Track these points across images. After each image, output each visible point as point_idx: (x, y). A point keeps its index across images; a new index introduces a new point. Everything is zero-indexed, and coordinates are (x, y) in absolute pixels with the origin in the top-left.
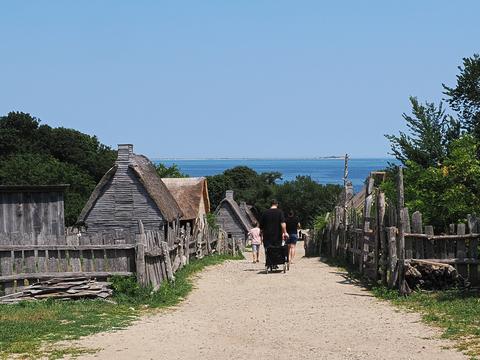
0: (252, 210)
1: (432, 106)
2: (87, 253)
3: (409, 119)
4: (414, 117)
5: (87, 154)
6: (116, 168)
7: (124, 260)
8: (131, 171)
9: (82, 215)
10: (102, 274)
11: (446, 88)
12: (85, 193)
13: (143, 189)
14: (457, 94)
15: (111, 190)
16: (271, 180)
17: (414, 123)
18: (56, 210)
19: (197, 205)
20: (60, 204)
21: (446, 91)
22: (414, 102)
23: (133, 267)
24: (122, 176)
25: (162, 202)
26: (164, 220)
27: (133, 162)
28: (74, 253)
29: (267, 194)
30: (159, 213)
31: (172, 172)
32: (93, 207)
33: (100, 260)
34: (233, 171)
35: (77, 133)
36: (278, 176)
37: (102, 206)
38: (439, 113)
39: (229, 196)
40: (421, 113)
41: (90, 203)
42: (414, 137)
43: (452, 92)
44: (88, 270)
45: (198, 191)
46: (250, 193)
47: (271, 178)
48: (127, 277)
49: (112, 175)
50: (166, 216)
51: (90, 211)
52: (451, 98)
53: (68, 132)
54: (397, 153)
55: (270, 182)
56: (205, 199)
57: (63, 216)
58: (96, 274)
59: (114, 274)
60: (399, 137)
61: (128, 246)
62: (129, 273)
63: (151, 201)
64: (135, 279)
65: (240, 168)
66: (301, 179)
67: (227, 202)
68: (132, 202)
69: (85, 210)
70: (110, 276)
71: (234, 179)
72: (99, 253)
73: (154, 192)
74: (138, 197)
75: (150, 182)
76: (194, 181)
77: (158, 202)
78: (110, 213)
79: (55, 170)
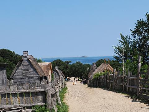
0: (63, 72)
1: (127, 36)
2: (21, 95)
3: (120, 41)
4: (121, 40)
5: (12, 57)
6: (23, 59)
7: (40, 97)
8: (28, 60)
9: (11, 76)
10: (30, 105)
11: (131, 30)
12: (12, 68)
13: (32, 66)
14: (134, 32)
15: (21, 67)
16: (68, 63)
17: (122, 42)
18: (3, 73)
19: (49, 71)
20: (5, 71)
21: (131, 31)
22: (121, 35)
23: (45, 101)
24: (25, 62)
25: (38, 70)
26: (39, 76)
27: (28, 57)
28: (14, 95)
29: (67, 67)
30: (38, 74)
31: (40, 61)
32: (15, 73)
33: (28, 98)
34: (56, 61)
35: (8, 50)
36: (70, 62)
37: (18, 72)
38: (129, 39)
39: (56, 68)
40: (124, 38)
41: (14, 71)
42: (122, 46)
43: (133, 32)
44: (22, 103)
45: (49, 67)
46: (62, 67)
47: (68, 62)
48: (42, 106)
49: (22, 62)
50: (40, 75)
51: (14, 74)
52: (133, 33)
53: (5, 50)
54: (116, 52)
55: (68, 64)
56: (51, 69)
57: (6, 76)
58: (26, 105)
59: (36, 104)
60: (117, 47)
61: (42, 90)
62: (43, 104)
63: (35, 70)
64: (46, 107)
65: (58, 60)
66: (77, 62)
67: (56, 70)
68: (28, 70)
69: (12, 74)
70: (34, 106)
71: (56, 63)
72: (27, 94)
73: (36, 67)
74: (30, 69)
75: (34, 64)
76: (47, 63)
77: (37, 70)
78: (21, 74)
79: (2, 61)
